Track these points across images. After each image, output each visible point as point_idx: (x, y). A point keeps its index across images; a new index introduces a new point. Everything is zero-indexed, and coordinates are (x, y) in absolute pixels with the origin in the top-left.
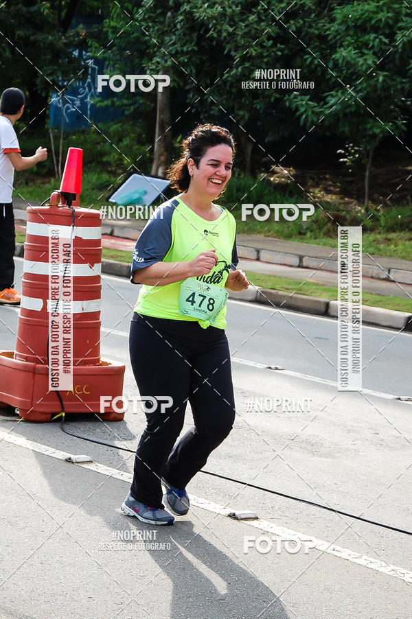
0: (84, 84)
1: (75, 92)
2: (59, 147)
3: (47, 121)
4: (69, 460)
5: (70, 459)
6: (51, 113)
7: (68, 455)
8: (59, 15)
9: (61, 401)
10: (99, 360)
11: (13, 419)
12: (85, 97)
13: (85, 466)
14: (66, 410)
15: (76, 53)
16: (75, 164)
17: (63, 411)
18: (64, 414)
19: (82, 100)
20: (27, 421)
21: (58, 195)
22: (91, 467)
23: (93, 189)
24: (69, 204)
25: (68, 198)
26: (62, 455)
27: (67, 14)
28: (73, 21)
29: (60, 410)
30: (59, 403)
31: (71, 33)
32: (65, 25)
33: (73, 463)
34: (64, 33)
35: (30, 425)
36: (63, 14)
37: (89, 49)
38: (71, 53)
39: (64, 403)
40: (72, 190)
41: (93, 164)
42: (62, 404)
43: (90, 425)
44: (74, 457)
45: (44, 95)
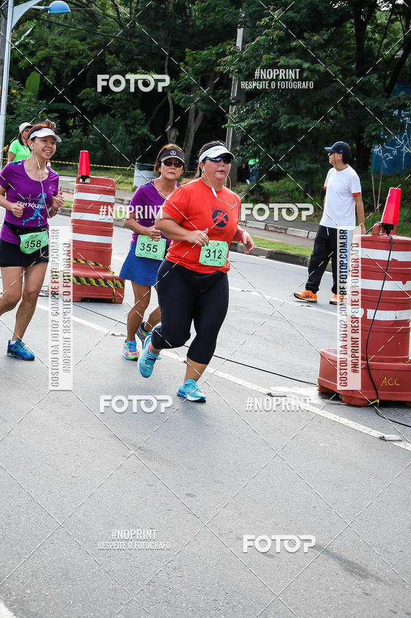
0: (401, 137)
1: (394, 144)
2: (378, 188)
3: (369, 167)
4: (382, 438)
5: (384, 437)
6: (373, 160)
7: (383, 434)
8: (384, 83)
9: (376, 391)
10: (408, 358)
11: (338, 402)
12: (402, 147)
13: (395, 444)
14: (381, 397)
15: (396, 113)
16: (394, 201)
17: (378, 398)
18: (378, 401)
19: (398, 150)
20: (349, 405)
21: (380, 226)
22: (401, 445)
23: (404, 221)
24: (388, 233)
25: (387, 228)
26: (376, 434)
27: (391, 82)
28: (396, 87)
29: (376, 397)
30: (375, 392)
31: (393, 98)
32: (389, 90)
33: (386, 440)
34: (388, 97)
35: (351, 408)
36: (388, 82)
37: (407, 109)
38: (392, 113)
39: (379, 392)
40: (391, 222)
41: (406, 201)
42: (377, 393)
43: (399, 411)
44: (386, 436)
45: (368, 146)
